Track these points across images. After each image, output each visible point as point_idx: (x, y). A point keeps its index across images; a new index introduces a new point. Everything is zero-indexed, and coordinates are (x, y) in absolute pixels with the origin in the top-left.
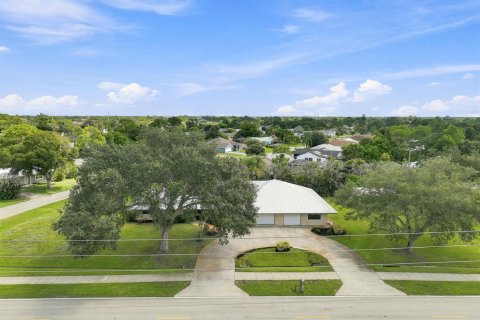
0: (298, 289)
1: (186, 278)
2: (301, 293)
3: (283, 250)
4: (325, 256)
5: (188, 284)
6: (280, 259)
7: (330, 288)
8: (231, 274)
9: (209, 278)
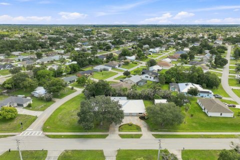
0: (132, 137)
1: (106, 133)
2: (133, 138)
3: (131, 125)
4: (141, 127)
5: (108, 135)
6: (130, 127)
7: (139, 136)
8: (117, 132)
9: (113, 133)
